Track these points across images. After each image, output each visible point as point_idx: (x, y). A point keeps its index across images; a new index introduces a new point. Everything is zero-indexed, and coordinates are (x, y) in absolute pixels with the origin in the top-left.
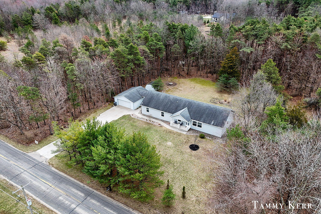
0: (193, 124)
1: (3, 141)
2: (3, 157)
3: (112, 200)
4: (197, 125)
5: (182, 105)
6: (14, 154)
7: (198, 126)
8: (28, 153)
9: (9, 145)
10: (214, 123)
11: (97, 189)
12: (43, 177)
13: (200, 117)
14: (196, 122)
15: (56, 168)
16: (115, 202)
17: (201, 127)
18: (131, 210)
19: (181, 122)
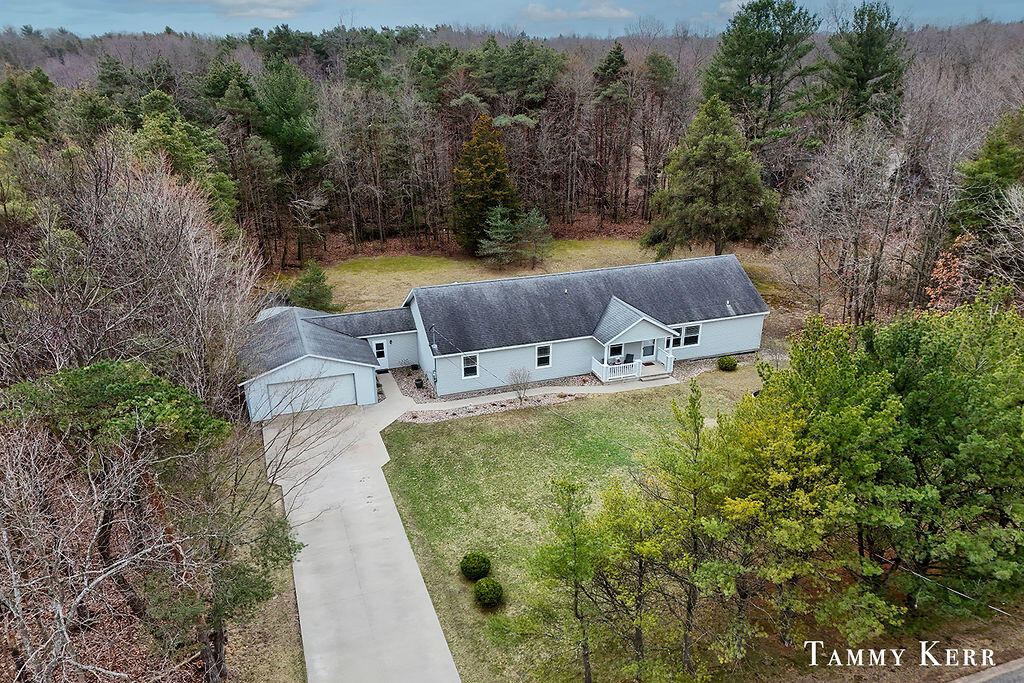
4: (683, 341)
7: (689, 341)
14: (679, 331)
17: (696, 340)
19: (623, 356)
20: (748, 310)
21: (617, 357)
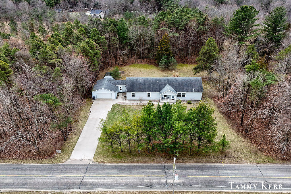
0: (178, 96)
1: (17, 164)
2: (41, 176)
3: (184, 164)
4: (181, 96)
5: (163, 83)
6: (51, 169)
7: (183, 96)
8: (64, 162)
9: (31, 164)
10: (195, 90)
11: (165, 163)
12: (108, 174)
13: (183, 89)
14: (180, 94)
15: (110, 163)
16: (189, 165)
17: (184, 96)
18: (205, 164)
19: (167, 97)
20: (198, 91)
21: (165, 97)
